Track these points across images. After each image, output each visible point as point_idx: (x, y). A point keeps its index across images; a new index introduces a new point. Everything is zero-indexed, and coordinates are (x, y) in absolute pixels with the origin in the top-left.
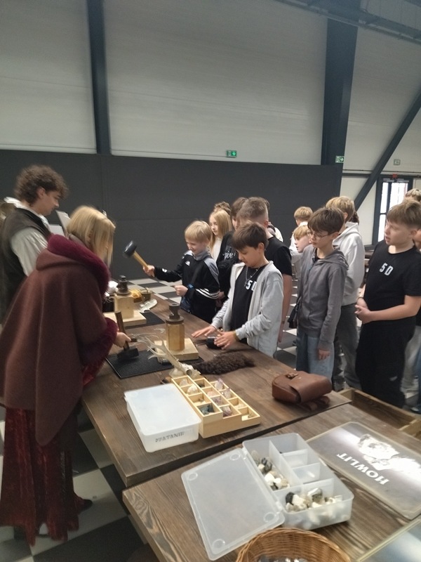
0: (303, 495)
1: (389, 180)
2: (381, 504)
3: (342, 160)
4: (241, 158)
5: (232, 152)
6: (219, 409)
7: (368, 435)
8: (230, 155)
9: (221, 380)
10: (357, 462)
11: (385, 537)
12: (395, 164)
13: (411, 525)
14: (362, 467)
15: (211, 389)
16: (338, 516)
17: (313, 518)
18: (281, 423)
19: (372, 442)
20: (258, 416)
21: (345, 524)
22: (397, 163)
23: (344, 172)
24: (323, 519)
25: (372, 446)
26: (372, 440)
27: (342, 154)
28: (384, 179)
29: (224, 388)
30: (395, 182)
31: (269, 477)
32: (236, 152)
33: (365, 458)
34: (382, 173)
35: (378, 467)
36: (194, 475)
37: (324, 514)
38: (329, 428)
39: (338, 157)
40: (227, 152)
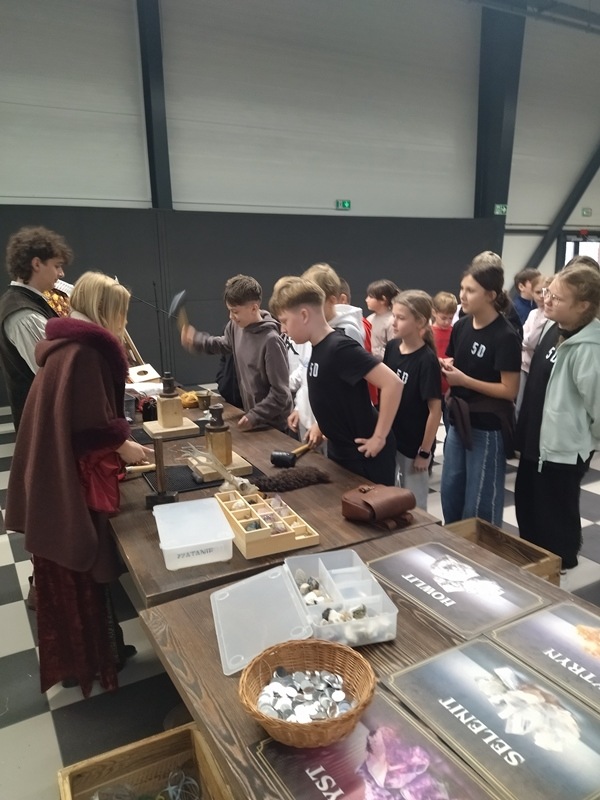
0: (343, 611)
1: (575, 238)
2: (439, 625)
3: (504, 210)
4: (357, 210)
5: (344, 203)
6: (267, 525)
7: (448, 556)
8: (340, 207)
9: (279, 497)
10: (423, 583)
11: (430, 655)
12: (583, 215)
13: (466, 644)
14: (429, 590)
15: (264, 506)
16: (381, 634)
17: (350, 634)
18: (345, 544)
20: (317, 534)
21: (390, 643)
22: (588, 213)
23: (507, 227)
24: (362, 636)
25: (449, 567)
26: (451, 561)
27: (504, 201)
28: (568, 237)
29: (281, 505)
30: (585, 240)
31: (311, 596)
32: (349, 203)
33: (436, 579)
34: (565, 228)
35: (448, 589)
36: (224, 595)
37: (362, 630)
38: (401, 549)
39: (498, 207)
40: (338, 203)
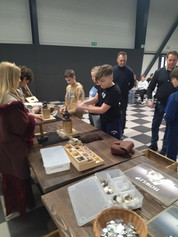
0: (121, 197)
1: (164, 56)
2: (156, 200)
3: (144, 46)
4: (98, 46)
5: (94, 43)
6: (86, 159)
8: (93, 45)
9: (85, 146)
10: (146, 181)
12: (167, 49)
13: (168, 209)
14: (148, 184)
15: (81, 150)
16: (136, 206)
17: (125, 207)
18: (113, 164)
19: (153, 172)
20: (103, 161)
21: (140, 209)
22: (169, 48)
23: (145, 52)
24: (130, 207)
25: (153, 174)
27: (144, 44)
31: (106, 189)
32: (96, 43)
33: (149, 179)
34: (162, 53)
36: (73, 188)
37: (130, 205)
38: (134, 166)
39: (142, 45)
40: (92, 43)
